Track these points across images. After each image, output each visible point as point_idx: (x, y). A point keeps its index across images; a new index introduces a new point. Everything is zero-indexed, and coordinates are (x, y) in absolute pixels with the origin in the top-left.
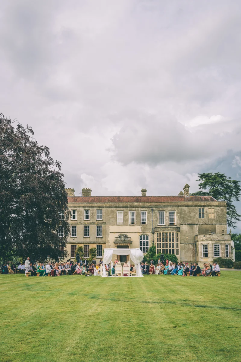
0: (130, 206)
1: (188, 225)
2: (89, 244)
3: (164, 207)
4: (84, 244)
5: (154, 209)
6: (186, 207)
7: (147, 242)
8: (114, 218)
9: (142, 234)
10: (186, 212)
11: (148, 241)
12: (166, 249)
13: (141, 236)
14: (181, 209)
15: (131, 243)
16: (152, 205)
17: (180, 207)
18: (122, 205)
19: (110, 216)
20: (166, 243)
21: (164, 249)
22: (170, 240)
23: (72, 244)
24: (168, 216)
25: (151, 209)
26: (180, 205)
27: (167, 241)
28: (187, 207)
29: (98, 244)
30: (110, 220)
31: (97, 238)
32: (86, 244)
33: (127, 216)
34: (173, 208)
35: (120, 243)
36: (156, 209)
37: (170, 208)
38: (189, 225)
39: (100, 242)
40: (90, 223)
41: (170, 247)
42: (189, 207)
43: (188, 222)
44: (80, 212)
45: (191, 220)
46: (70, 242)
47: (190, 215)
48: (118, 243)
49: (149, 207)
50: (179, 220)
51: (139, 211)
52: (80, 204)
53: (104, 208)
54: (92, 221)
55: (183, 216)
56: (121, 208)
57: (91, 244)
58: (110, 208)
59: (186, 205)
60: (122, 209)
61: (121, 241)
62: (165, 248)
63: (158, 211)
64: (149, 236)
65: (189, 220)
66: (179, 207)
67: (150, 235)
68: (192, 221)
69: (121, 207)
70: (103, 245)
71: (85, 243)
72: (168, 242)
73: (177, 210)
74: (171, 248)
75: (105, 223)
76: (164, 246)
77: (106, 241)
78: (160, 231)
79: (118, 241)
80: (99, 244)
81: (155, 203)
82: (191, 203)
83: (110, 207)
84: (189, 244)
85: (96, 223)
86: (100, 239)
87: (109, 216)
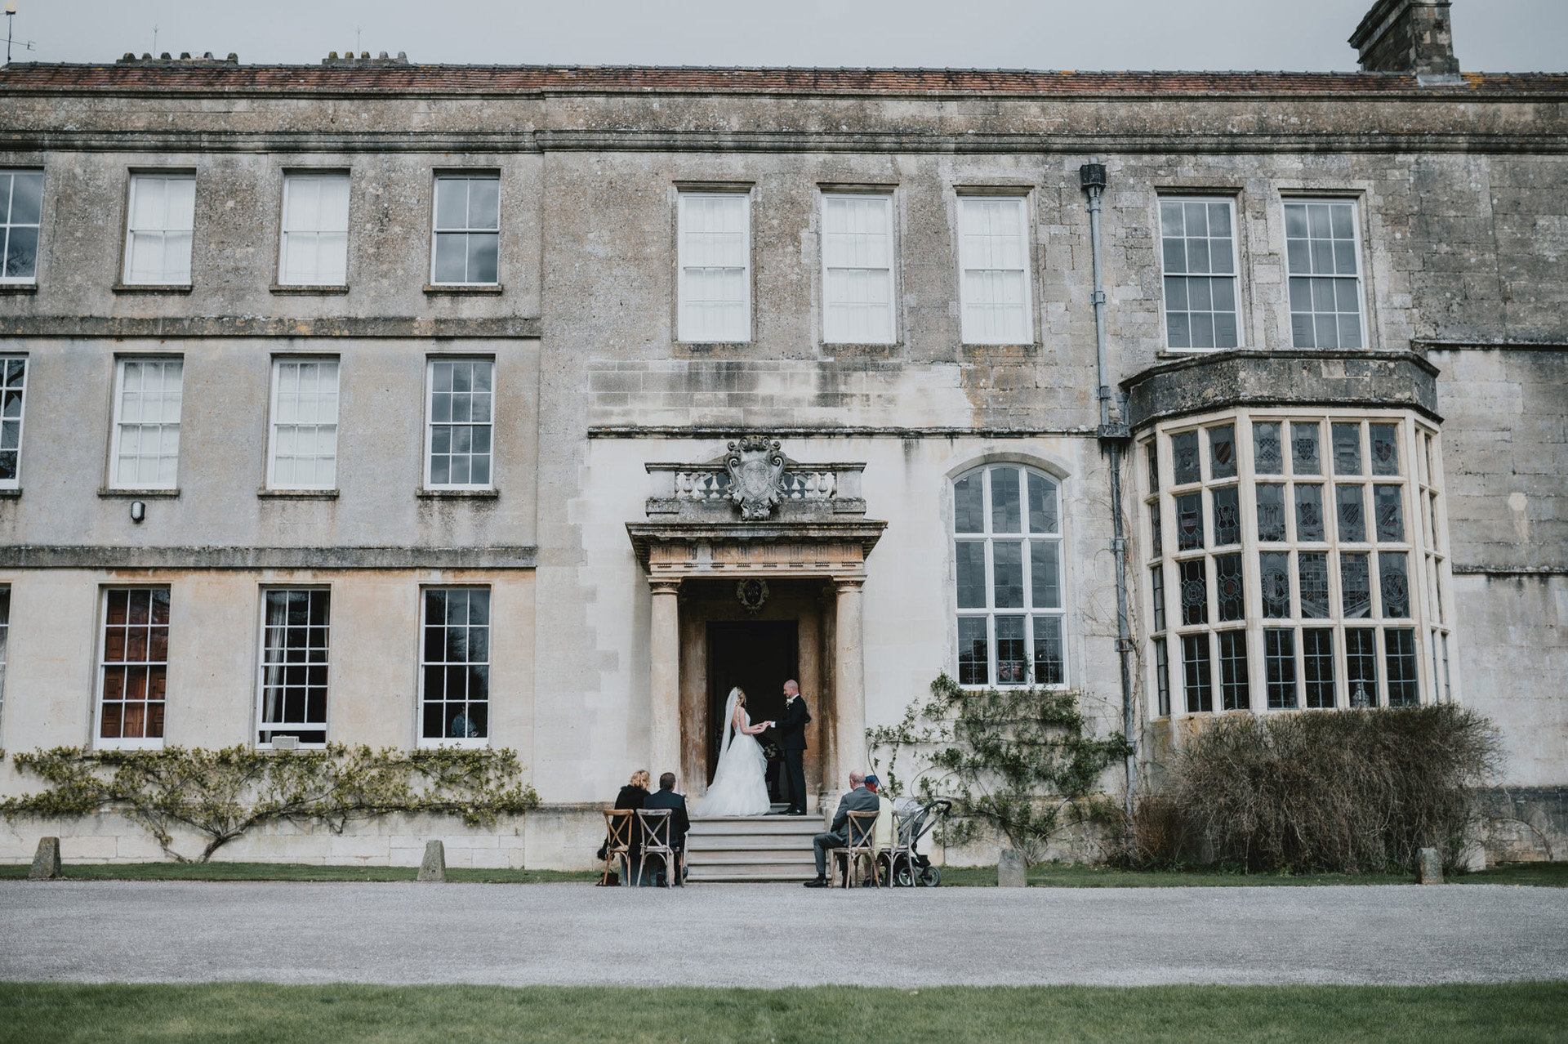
0: (832, 129)
1: (1515, 359)
2: (323, 579)
3: (1233, 151)
4: (270, 577)
5: (1115, 165)
6: (1469, 151)
7: (1045, 559)
8: (639, 260)
9: (988, 460)
10: (1485, 209)
11: (1054, 545)
12: (1308, 633)
13: (965, 487)
14: (1423, 179)
15: (866, 545)
16: (1085, 124)
17: (1408, 151)
18: (735, 124)
19: (599, 242)
20: (1307, 557)
21: (1288, 633)
22: (1350, 514)
23: (113, 578)
24: (1273, 248)
25: (1073, 163)
26: (1412, 133)
27: (1319, 535)
28: (1484, 160)
29: (436, 578)
30: (585, 290)
31: (425, 497)
32: (292, 569)
33: (796, 239)
34: (1333, 162)
35: (717, 545)
36: (1136, 172)
37: (1292, 163)
38: (1524, 359)
39: (465, 552)
40: (352, 321)
41: (1356, 599)
42: (1510, 159)
43: (1516, 319)
44: (232, 193)
45: (1539, 296)
46: (90, 551)
47: (1524, 243)
48: (691, 546)
49: (1059, 142)
50: (1408, 300)
51: (935, 187)
52: (242, 105)
53: (520, 157)
54: (379, 298)
55: (1444, 248)
56: (717, 149)
57: (358, 578)
58: (593, 157)
59: (1474, 135)
60: (735, 165)
61: (727, 518)
62: (1296, 622)
63: (1163, 191)
64: (1061, 476)
65: (1522, 294)
66: (1394, 150)
67: (1076, 474)
68: (1555, 307)
69: (728, 140)
70: (501, 587)
71: (276, 561)
72: (1333, 543)
73: (1382, 178)
74: (1379, 622)
75: (529, 332)
76: (1283, 591)
77: (544, 543)
78: (1225, 406)
79: (690, 515)
80: (450, 579)
81: (1122, 110)
82: (1529, 107)
83: (599, 139)
84: (1544, 576)
85: (423, 325)
86: (463, 511)
87: (577, 239)
